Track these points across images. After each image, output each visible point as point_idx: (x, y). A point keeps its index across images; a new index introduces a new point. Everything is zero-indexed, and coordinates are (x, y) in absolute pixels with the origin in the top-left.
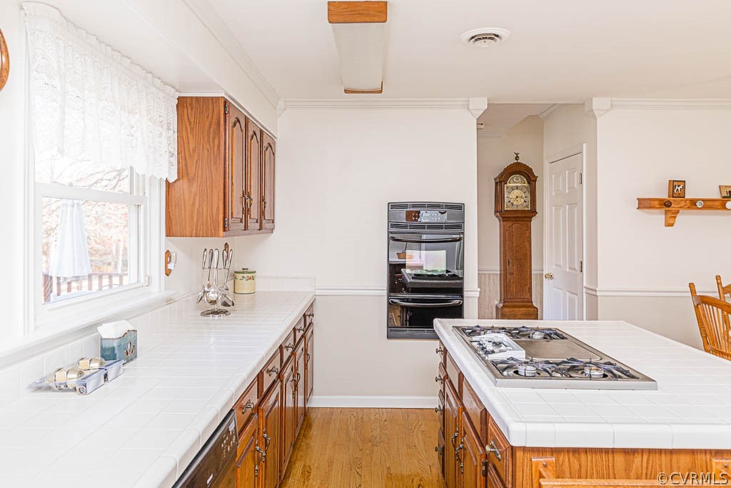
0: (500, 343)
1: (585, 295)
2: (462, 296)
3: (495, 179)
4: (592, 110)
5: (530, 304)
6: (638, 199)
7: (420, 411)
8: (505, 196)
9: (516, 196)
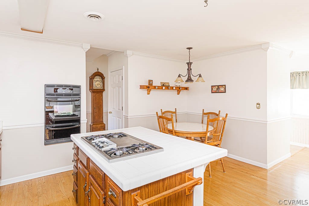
0: (104, 142)
1: (124, 118)
2: (80, 123)
3: (89, 77)
4: (127, 55)
5: (103, 123)
6: (140, 86)
7: (61, 174)
8: (94, 84)
9: (97, 84)
